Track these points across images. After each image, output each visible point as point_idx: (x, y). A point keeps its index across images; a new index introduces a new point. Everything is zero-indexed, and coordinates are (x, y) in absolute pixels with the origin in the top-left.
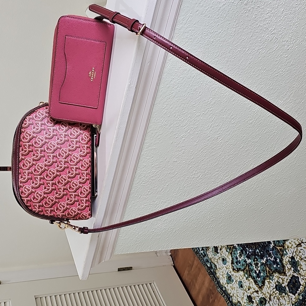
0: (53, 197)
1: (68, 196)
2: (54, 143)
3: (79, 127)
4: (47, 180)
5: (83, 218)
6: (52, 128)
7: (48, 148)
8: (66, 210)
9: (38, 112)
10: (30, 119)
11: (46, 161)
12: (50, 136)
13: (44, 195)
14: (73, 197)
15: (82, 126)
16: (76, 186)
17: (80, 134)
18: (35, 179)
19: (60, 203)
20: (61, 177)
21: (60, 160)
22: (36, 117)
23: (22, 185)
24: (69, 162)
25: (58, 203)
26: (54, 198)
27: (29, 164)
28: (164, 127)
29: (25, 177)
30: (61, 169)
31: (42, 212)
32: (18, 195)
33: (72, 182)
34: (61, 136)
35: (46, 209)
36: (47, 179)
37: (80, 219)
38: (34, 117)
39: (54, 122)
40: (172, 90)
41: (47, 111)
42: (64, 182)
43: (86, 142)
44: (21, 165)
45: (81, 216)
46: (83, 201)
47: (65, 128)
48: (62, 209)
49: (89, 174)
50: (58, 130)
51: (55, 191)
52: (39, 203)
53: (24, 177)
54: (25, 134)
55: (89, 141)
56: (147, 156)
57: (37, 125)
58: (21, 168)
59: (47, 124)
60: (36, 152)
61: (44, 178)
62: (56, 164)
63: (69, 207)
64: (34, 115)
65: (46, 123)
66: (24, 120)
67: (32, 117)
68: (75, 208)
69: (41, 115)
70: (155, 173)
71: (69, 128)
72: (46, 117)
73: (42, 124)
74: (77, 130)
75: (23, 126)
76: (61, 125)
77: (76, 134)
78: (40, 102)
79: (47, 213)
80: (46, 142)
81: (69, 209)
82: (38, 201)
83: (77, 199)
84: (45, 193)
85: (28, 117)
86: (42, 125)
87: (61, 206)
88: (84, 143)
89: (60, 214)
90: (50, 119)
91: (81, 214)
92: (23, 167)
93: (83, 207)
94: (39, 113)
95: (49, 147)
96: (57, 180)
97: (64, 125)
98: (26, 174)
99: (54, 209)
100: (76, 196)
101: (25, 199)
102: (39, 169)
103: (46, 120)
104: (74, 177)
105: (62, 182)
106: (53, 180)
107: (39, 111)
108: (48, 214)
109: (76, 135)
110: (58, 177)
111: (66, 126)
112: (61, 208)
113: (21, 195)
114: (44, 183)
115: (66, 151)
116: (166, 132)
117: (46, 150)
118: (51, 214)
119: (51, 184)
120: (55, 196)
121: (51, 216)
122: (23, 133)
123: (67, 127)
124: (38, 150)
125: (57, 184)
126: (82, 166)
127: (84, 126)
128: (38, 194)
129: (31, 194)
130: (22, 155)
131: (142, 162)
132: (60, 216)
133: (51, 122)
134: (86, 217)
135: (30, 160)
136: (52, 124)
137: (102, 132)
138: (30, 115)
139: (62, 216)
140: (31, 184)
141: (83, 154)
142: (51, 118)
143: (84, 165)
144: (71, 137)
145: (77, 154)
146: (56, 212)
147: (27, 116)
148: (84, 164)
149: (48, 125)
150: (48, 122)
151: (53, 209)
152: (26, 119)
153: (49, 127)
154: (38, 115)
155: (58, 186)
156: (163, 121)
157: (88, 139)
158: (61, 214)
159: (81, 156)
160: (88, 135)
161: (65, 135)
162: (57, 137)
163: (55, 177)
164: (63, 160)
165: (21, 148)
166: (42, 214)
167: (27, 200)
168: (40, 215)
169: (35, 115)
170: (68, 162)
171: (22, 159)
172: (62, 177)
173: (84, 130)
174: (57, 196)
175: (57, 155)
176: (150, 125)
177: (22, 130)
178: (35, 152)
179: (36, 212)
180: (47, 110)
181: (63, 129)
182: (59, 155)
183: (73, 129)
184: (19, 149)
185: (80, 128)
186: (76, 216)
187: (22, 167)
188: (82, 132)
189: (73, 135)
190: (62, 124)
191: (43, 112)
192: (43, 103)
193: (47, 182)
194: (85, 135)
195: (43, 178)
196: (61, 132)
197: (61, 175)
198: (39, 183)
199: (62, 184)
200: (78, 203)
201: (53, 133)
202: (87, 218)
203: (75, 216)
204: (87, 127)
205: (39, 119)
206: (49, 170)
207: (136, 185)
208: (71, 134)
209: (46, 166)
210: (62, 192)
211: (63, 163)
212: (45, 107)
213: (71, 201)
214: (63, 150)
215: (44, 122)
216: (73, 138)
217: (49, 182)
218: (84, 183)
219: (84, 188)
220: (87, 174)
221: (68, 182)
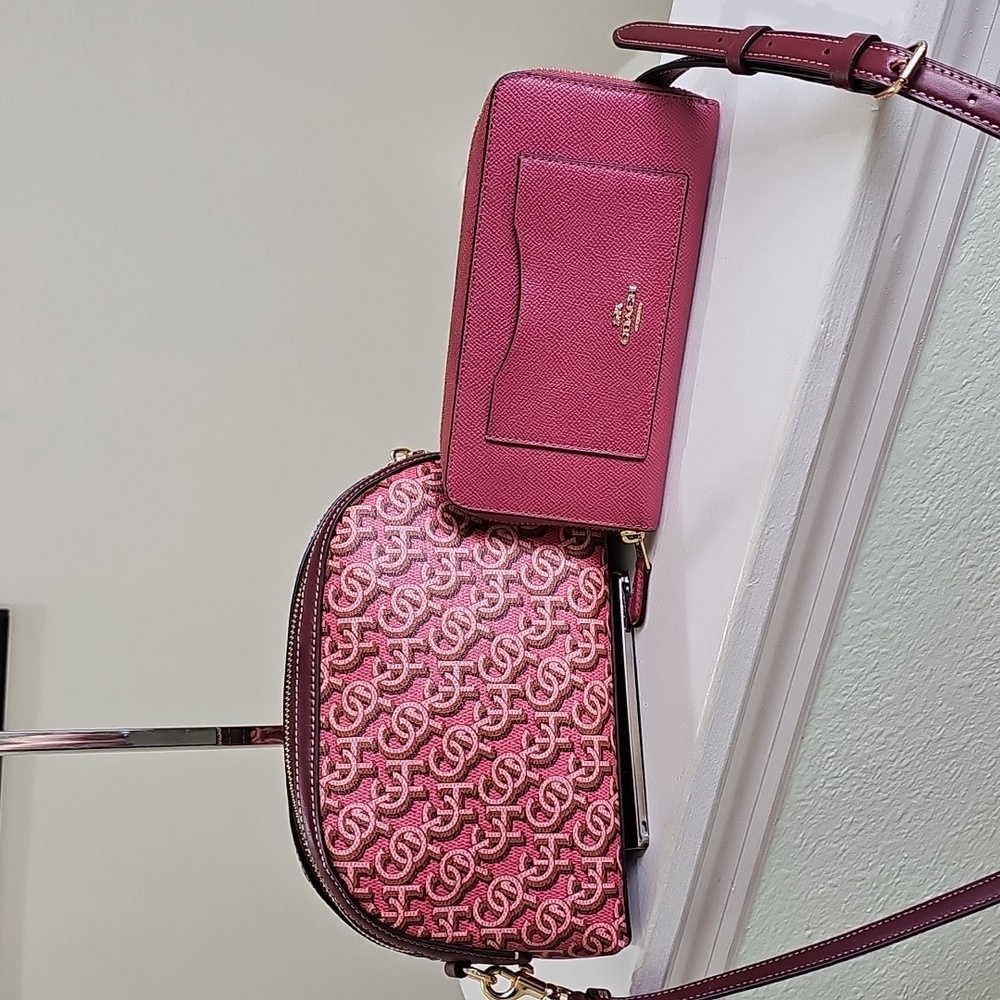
0: (467, 855)
1: (530, 848)
2: (465, 615)
3: (560, 543)
4: (440, 780)
5: (595, 947)
6: (452, 551)
7: (439, 639)
8: (523, 912)
9: (392, 487)
10: (363, 515)
11: (434, 692)
12: (448, 585)
13: (430, 847)
14: (549, 854)
15: (574, 540)
16: (561, 805)
17: (568, 572)
18: (391, 775)
19: (497, 880)
20: (497, 762)
21: (489, 687)
22: (386, 506)
23: (333, 802)
24: (529, 694)
25: (489, 883)
26: (470, 858)
27: (361, 710)
28: (929, 532)
29: (347, 766)
30: (499, 726)
31: (420, 923)
32: (318, 848)
33: (544, 785)
34: (492, 583)
35: (436, 910)
36: (440, 774)
37: (580, 952)
38: (378, 508)
39: (459, 525)
40: (975, 363)
41: (430, 482)
42: (511, 786)
43: (592, 607)
44: (329, 713)
45: (585, 942)
46: (595, 869)
47: (504, 552)
48: (505, 910)
49: (611, 749)
50: (478, 559)
51: (476, 829)
52: (409, 883)
53: (343, 766)
54: (343, 582)
55: (603, 605)
56: (853, 665)
57: (394, 538)
58: (328, 730)
59: (432, 536)
60: (392, 653)
61: (428, 771)
62: (478, 705)
63: (533, 899)
64: (376, 500)
65: (429, 533)
66: (340, 520)
67: (369, 508)
68: (561, 903)
69: (407, 499)
70: (881, 739)
71: (523, 551)
72: (426, 505)
73: (411, 537)
74: (553, 556)
75: (336, 546)
76: (490, 540)
77: (551, 575)
78: (396, 451)
79: (442, 929)
80: (431, 613)
81: (535, 910)
82: (402, 874)
83: (565, 862)
84: (433, 838)
85: (353, 510)
86: (414, 541)
87: (498, 894)
88: (585, 610)
89: (493, 930)
90: (443, 517)
91: (586, 934)
92: (338, 723)
93: (593, 900)
94: (398, 492)
95: (446, 632)
96: (483, 778)
97: (500, 538)
98: (350, 755)
99: (471, 909)
100: (562, 846)
101: (350, 866)
102: (406, 731)
103: (428, 520)
104: (553, 763)
105: (501, 785)
106: (466, 775)
107: (395, 483)
108: (442, 935)
109: (551, 579)
110: (484, 763)
111: (508, 543)
112: (500, 904)
113: (332, 849)
114: (428, 792)
115: (514, 647)
116: (937, 554)
117: (434, 647)
118: (456, 934)
119: (456, 795)
120: (472, 850)
121: (457, 944)
122: (334, 577)
123: (514, 546)
124: (400, 645)
125: (482, 795)
126: (582, 711)
127: (580, 541)
128: (403, 841)
129: (373, 842)
130: (334, 670)
131: (831, 691)
132: (494, 940)
133: (446, 526)
134: (605, 943)
135: (367, 689)
136: (454, 535)
137: (657, 562)
138: (362, 501)
139: (506, 938)
140: (371, 799)
141: (584, 661)
142: (446, 510)
143: (589, 708)
144: (532, 587)
145: (559, 661)
146: (477, 924)
147: (349, 505)
148: (591, 702)
149: (437, 539)
150: (435, 527)
151: (466, 908)
152: (344, 519)
153: (439, 550)
154: (393, 499)
155: (485, 805)
156: (925, 505)
157: (599, 597)
158: (499, 933)
159: (574, 669)
160: (598, 576)
161: (509, 581)
162: (474, 589)
163: (471, 766)
164: (504, 688)
165: (329, 639)
166: (420, 932)
167: (356, 869)
168: (413, 938)
169: (380, 498)
170: (525, 698)
171: (334, 689)
172: (502, 765)
173: (583, 558)
174: (482, 851)
175: (481, 668)
176: (876, 521)
177: (330, 563)
178: (386, 657)
179: (395, 925)
180: (429, 477)
181: (498, 552)
182: (489, 664)
183: (536, 552)
184: (319, 645)
185: (565, 548)
186: (566, 938)
187: (333, 721)
188: (573, 565)
189: (540, 577)
190: (494, 534)
191: (412, 486)
192: (409, 451)
193: (441, 786)
194: (588, 576)
195: (424, 770)
196: (490, 568)
197: (496, 756)
198: (405, 791)
199: (503, 792)
200: (572, 878)
201: (460, 573)
202: (610, 949)
203: (561, 939)
204: (594, 543)
205: (401, 517)
206: (450, 731)
207: (799, 797)
208: (531, 575)
209: (433, 714)
210: (502, 829)
211: (503, 702)
212: (421, 466)
213: (542, 870)
214: (500, 645)
215: (418, 529)
216: (540, 593)
217: (449, 786)
218: (594, 788)
219: (595, 812)
220: (602, 749)
221: (529, 784)
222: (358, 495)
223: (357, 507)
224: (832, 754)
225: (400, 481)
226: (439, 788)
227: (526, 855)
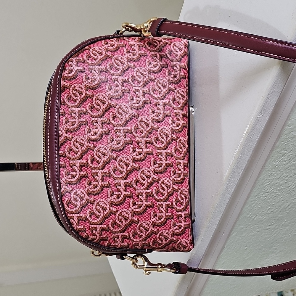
0: (128, 212)
1: (155, 208)
2: (126, 107)
3: (167, 76)
4: (115, 179)
5: (180, 248)
6: (120, 78)
7: (115, 117)
8: (151, 235)
9: (91, 50)
10: (78, 62)
11: (112, 141)
12: (118, 93)
13: (111, 208)
14: (163, 211)
15: (172, 76)
16: (168, 190)
17: (170, 90)
18: (94, 177)
19: (141, 222)
20: (140, 171)
21: (137, 139)
22: (89, 57)
23: (68, 188)
25: (137, 224)
26: (129, 213)
27: (80, 148)
29: (75, 173)
30: (141, 156)
31: (106, 240)
32: (60, 208)
33: (160, 181)
34: (137, 93)
35: (114, 235)
36: (116, 176)
38: (85, 59)
41: (108, 48)
42: (146, 182)
43: (180, 105)
44: (65, 149)
45: (176, 247)
46: (181, 217)
47: (142, 80)
48: (144, 234)
49: (187, 166)
50: (131, 82)
51: (132, 200)
52: (101, 224)
53: (73, 173)
54: (71, 92)
55: (186, 104)
57: (93, 72)
58: (64, 157)
59: (110, 71)
60: (93, 124)
61: (110, 175)
62: (132, 146)
63: (156, 230)
64: (84, 55)
67: (81, 58)
68: (168, 231)
69: (98, 54)
71: (150, 80)
72: (107, 57)
73: (101, 71)
74: (164, 83)
75: (67, 75)
79: (116, 242)
80: (110, 106)
81: (157, 234)
82: (98, 220)
83: (170, 214)
84: (112, 204)
85: (74, 59)
86: (102, 73)
87: (141, 228)
88: (177, 107)
89: (138, 242)
90: (115, 62)
91: (177, 243)
92: (70, 154)
93: (181, 230)
94: (94, 52)
95: (117, 114)
96: (135, 178)
98: (76, 168)
99: (129, 234)
100: (168, 207)
101: (76, 216)
102: (100, 158)
103: (108, 63)
104: (164, 172)
105: (142, 181)
106: (127, 177)
107: (92, 48)
108: (117, 244)
109: (163, 92)
110: (135, 172)
111: (144, 76)
112: (142, 232)
113: (67, 208)
114: (110, 184)
115: (147, 122)
117: (112, 121)
118: (122, 244)
119: (123, 185)
120: (130, 210)
121: (122, 248)
122: (66, 90)
123: (147, 78)
124: (97, 121)
125: (134, 186)
126: (176, 150)
127: (175, 76)
128: (99, 205)
129: (86, 206)
133: (117, 66)
134: (185, 247)
135: (82, 140)
136: (120, 70)
138: (78, 56)
139: (143, 245)
140: (85, 187)
141: (177, 128)
143: (179, 149)
144: (155, 96)
145: (167, 129)
146: (132, 240)
147: (71, 57)
148: (180, 146)
150: (112, 66)
151: (127, 234)
152: (70, 63)
153: (114, 77)
154: (92, 54)
155: (135, 190)
157: (184, 101)
158: (140, 243)
159: (173, 132)
160: (183, 92)
161: (144, 92)
162: (130, 95)
163: (129, 173)
164: (144, 140)
165: (65, 117)
166: (106, 243)
167: (78, 217)
168: (103, 246)
169: (86, 54)
170: (152, 144)
171: (66, 139)
172: (143, 173)
173: (176, 84)
174: (135, 210)
175: (133, 130)
178: (91, 126)
179: (96, 241)
180: (108, 45)
181: (140, 80)
182: (137, 129)
183: (157, 81)
185: (169, 79)
186: (168, 245)
187: (67, 153)
188: (172, 87)
189: (158, 92)
190: (138, 71)
191: (100, 49)
193: (116, 182)
194: (178, 92)
195: (108, 175)
196: (136, 86)
197: (140, 169)
198: (100, 183)
199: (143, 184)
200: (173, 221)
201: (123, 88)
202: (186, 249)
204: (181, 77)
205: (96, 62)
206: (120, 158)
208: (154, 91)
209: (112, 150)
210: (143, 200)
211: (143, 145)
212: (104, 41)
213: (160, 218)
214: (141, 120)
215: (104, 67)
216: (158, 99)
217: (119, 181)
218: (181, 182)
219: (182, 192)
220: (184, 166)
221: (154, 181)
222: (76, 53)
223: (76, 58)
224: (268, 184)
225: (95, 47)
226: (115, 182)
227: (153, 211)
